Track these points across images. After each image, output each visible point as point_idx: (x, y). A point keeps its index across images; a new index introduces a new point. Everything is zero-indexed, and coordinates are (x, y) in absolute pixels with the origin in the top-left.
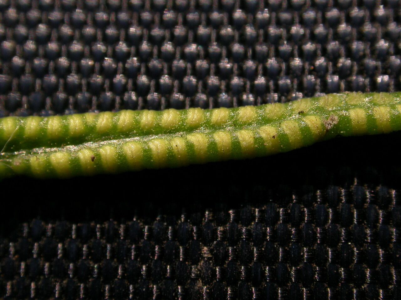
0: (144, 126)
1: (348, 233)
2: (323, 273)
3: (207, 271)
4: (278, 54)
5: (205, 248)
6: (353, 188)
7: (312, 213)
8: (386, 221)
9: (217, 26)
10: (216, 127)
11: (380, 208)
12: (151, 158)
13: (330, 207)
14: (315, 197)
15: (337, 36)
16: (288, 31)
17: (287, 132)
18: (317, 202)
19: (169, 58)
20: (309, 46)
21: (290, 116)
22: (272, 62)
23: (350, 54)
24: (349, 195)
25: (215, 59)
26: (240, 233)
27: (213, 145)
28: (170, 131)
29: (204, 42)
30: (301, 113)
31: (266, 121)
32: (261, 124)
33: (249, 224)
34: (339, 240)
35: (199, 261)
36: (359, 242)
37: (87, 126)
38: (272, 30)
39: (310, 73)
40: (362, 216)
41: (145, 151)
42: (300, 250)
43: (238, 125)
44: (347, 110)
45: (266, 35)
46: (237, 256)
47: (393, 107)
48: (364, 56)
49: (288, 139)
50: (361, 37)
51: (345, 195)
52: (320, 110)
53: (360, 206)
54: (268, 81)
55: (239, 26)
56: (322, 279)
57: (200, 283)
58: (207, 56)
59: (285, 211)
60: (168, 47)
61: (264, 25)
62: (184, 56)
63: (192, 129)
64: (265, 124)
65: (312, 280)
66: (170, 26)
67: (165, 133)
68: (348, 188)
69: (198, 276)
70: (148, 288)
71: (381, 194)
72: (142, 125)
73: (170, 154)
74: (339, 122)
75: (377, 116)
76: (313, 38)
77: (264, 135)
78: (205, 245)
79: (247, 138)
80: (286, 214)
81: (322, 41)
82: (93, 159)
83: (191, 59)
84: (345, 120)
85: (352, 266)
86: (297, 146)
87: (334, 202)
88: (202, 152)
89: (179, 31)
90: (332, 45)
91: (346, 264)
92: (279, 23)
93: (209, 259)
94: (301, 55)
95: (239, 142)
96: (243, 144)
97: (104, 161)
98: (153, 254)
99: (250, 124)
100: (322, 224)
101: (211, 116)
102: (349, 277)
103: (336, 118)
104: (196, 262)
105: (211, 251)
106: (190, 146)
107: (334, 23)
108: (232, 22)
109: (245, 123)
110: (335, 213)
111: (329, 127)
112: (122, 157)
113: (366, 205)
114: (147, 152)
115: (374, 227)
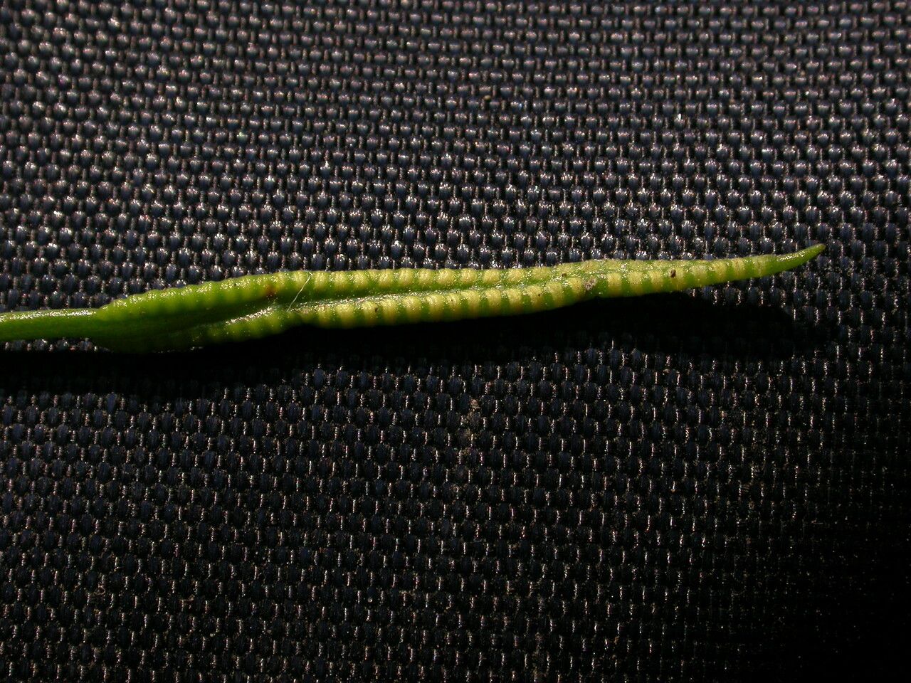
0: (422, 283)
1: (604, 391)
2: (579, 425)
3: (475, 421)
4: (546, 227)
5: (475, 401)
6: (610, 351)
7: (572, 372)
8: (638, 382)
9: (490, 198)
10: (488, 285)
11: (633, 371)
12: (428, 311)
13: (589, 367)
14: (575, 357)
15: (602, 214)
16: (557, 207)
17: (552, 291)
18: (577, 363)
19: (444, 227)
20: (575, 222)
21: (554, 277)
22: (541, 235)
23: (613, 231)
24: (606, 358)
25: (487, 229)
26: (507, 388)
27: (485, 301)
28: (446, 288)
29: (477, 213)
30: (564, 275)
31: (532, 281)
32: (528, 284)
33: (515, 380)
34: (595, 397)
35: (468, 412)
36: (613, 400)
37: (370, 280)
38: (543, 205)
39: (576, 246)
40: (617, 377)
41: (423, 304)
42: (561, 404)
43: (507, 284)
44: (605, 274)
45: (536, 209)
46: (503, 409)
47: (645, 272)
48: (626, 233)
49: (552, 298)
50: (624, 215)
51: (603, 358)
52: (581, 273)
53: (615, 368)
54: (536, 253)
55: (510, 199)
56: (579, 432)
57: (468, 432)
58: (480, 226)
59: (548, 369)
60: (443, 216)
61: (535, 200)
62: (457, 226)
63: (466, 286)
64: (532, 284)
65: (570, 432)
66: (446, 197)
67: (442, 289)
68: (605, 351)
69: (466, 426)
70: (421, 434)
71: (635, 358)
72: (420, 282)
73: (446, 309)
74: (598, 285)
75: (631, 280)
76: (580, 214)
77: (530, 294)
78: (474, 398)
79: (515, 296)
80: (548, 372)
81: (589, 217)
82: (376, 310)
83: (465, 228)
84: (603, 283)
85: (606, 421)
86: (560, 305)
87: (592, 363)
88: (475, 307)
89: (454, 202)
90: (597, 222)
91: (601, 418)
92: (548, 199)
93: (477, 410)
94: (568, 229)
95: (508, 299)
96: (512, 301)
97: (386, 313)
98: (426, 403)
99: (519, 283)
100: (581, 382)
101: (483, 275)
102: (603, 430)
103: (595, 280)
104: (465, 413)
105: (479, 403)
106: (464, 302)
107: (600, 201)
108: (503, 195)
109: (513, 283)
110: (593, 373)
111: (589, 288)
112: (402, 310)
113: (621, 367)
114: (426, 305)
115: (627, 386)
